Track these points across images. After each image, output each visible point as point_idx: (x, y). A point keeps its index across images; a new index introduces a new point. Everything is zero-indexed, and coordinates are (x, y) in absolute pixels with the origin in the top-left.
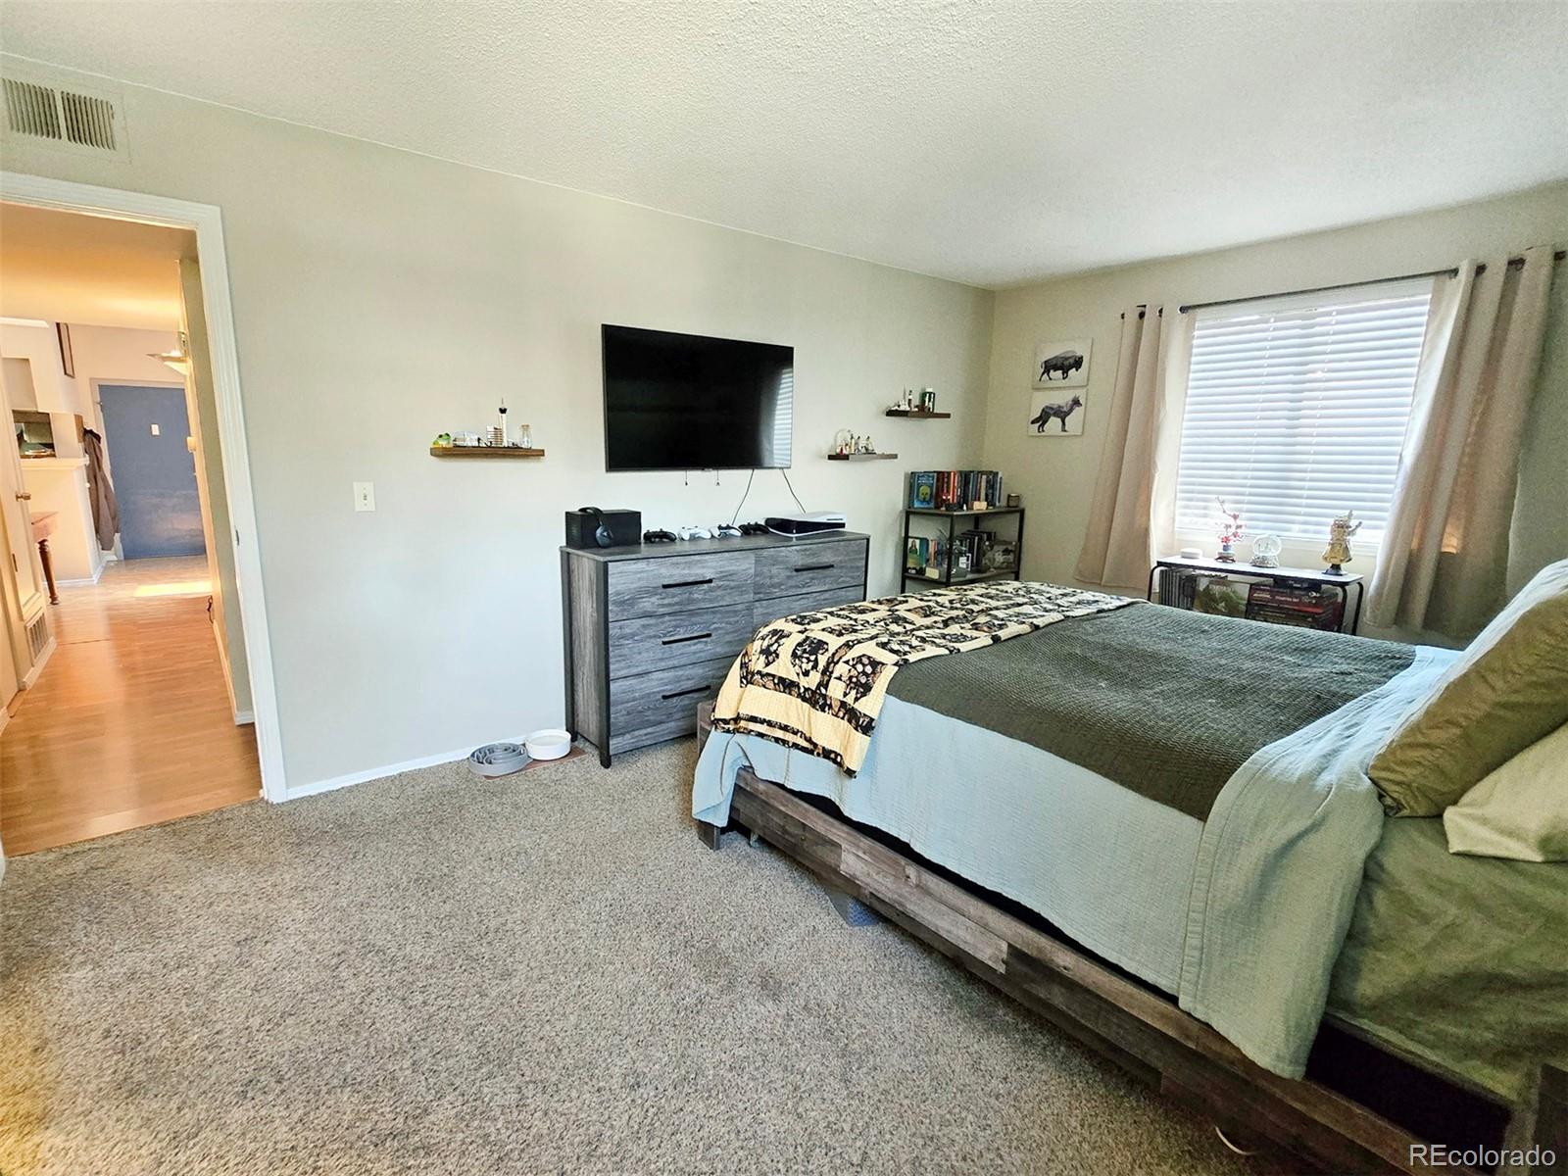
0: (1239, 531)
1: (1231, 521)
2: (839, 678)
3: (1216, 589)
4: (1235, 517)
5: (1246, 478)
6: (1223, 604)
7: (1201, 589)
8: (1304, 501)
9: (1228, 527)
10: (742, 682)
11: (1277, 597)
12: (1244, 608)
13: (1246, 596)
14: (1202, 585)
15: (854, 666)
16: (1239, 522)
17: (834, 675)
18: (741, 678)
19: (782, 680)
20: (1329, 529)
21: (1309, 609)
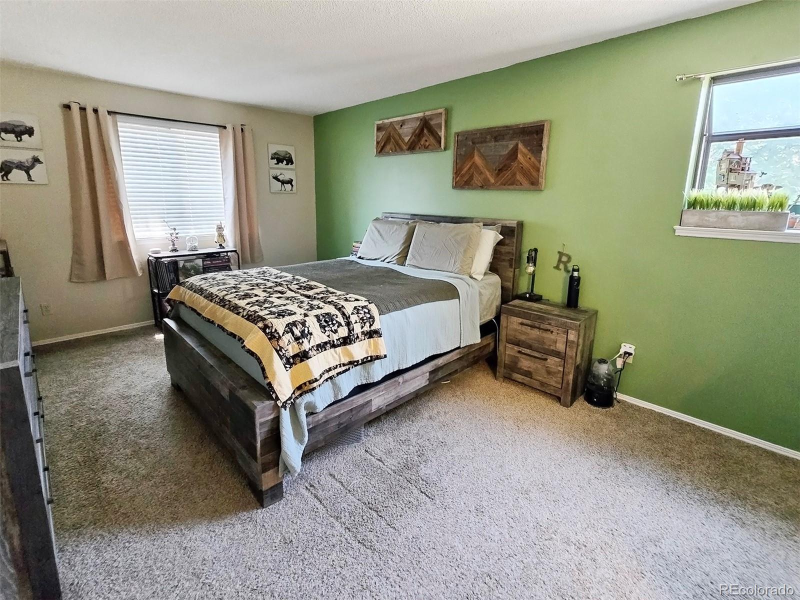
0: (177, 235)
1: (173, 231)
2: (356, 322)
3: (188, 265)
4: (175, 229)
5: (164, 210)
6: (193, 271)
7: (181, 266)
8: (192, 219)
9: (171, 234)
10: (286, 367)
11: (213, 262)
12: (202, 270)
13: (202, 265)
14: (181, 264)
15: (358, 313)
16: (177, 232)
17: (353, 323)
18: (284, 365)
19: (318, 346)
20: (215, 230)
21: (225, 264)
